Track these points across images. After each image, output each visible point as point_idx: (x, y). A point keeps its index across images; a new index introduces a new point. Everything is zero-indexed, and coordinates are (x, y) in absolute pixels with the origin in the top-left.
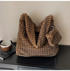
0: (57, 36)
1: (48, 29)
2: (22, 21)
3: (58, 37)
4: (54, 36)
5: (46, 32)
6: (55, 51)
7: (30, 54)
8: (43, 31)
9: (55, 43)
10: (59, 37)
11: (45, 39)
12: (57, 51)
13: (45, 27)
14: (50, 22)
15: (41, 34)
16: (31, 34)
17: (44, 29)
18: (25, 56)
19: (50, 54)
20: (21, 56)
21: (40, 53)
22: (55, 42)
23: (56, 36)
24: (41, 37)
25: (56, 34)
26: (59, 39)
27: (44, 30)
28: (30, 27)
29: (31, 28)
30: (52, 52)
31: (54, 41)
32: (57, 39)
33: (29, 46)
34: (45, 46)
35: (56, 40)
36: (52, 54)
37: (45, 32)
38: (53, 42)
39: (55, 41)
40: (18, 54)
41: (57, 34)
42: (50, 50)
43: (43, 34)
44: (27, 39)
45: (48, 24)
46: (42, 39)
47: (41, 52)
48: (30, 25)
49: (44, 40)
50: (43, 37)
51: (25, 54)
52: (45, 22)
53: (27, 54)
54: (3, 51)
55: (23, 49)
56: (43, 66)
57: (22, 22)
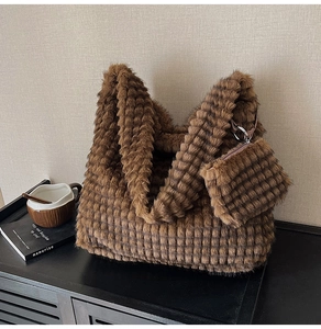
0: (262, 177)
1: (215, 141)
2: (108, 99)
3: (267, 181)
4: (239, 175)
5: (205, 151)
6: (249, 251)
7: (133, 251)
8: (191, 149)
9: (242, 211)
10: (273, 183)
11: (195, 184)
12: (256, 252)
13: (202, 131)
14: (232, 105)
15: (181, 159)
16: (133, 156)
17: (196, 140)
18: (110, 256)
19: (222, 261)
20: (97, 252)
21: (172, 250)
22: (244, 206)
23: (256, 175)
24: (177, 174)
25: (252, 166)
26: (271, 190)
27: (195, 145)
28: (136, 129)
29: (140, 132)
30: (231, 252)
31: (239, 197)
32: (259, 190)
33: (123, 214)
34: (197, 221)
35: (252, 193)
36: (233, 264)
37: (201, 153)
38: (233, 201)
39: (244, 198)
40: (83, 242)
41: (258, 167)
42: (223, 241)
43: (187, 162)
44: (120, 179)
45: (220, 117)
46: (180, 185)
47: (176, 246)
48: (136, 119)
49: (191, 192)
50: (187, 177)
51: (110, 246)
52: (208, 107)
53: (118, 247)
54: (38, 226)
55: (100, 223)
56: (174, 309)
57: (106, 102)
